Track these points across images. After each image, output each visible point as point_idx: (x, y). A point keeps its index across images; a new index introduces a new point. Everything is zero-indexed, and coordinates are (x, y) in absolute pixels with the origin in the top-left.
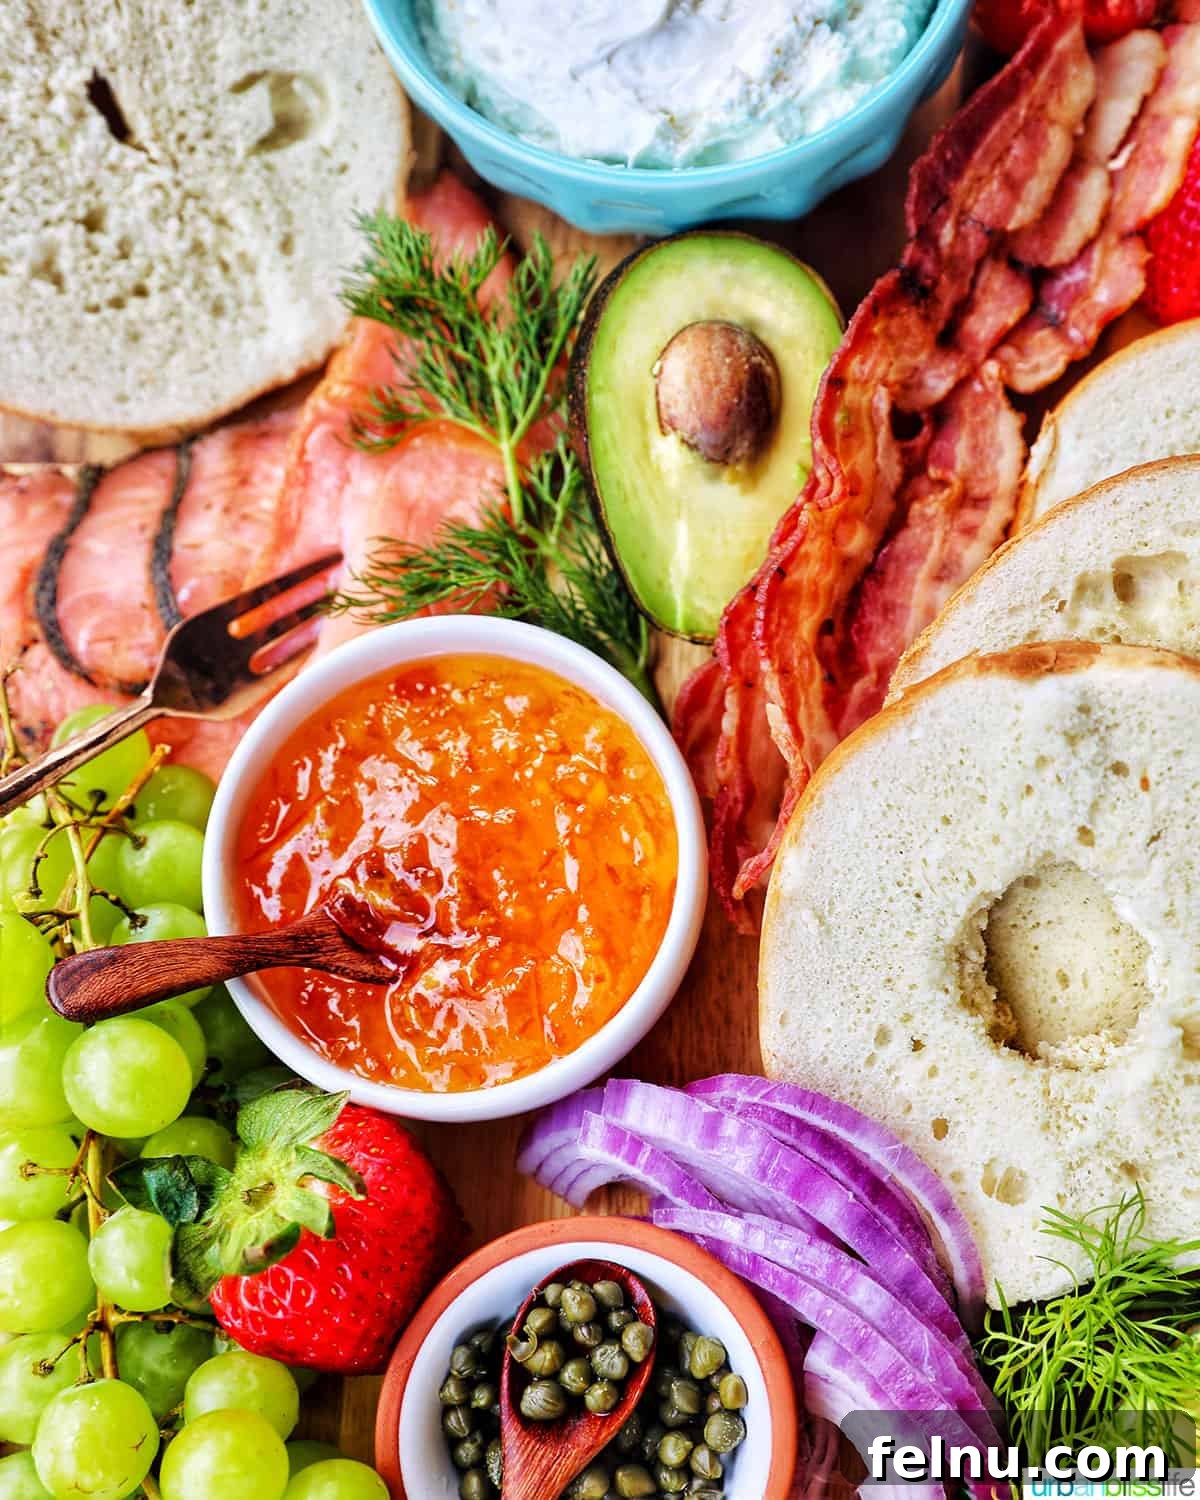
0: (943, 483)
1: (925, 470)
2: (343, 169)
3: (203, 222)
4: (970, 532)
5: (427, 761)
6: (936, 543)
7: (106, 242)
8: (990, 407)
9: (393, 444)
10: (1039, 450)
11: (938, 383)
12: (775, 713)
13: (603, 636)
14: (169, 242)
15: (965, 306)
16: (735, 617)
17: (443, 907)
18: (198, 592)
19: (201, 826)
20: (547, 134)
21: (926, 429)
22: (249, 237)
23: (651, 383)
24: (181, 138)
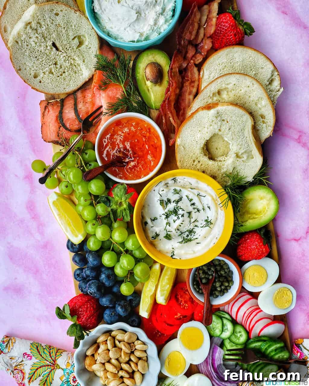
0: (188, 80)
1: (185, 78)
2: (90, 48)
3: (71, 60)
4: (193, 87)
5: (123, 134)
6: (188, 89)
7: (58, 66)
8: (192, 67)
9: (106, 88)
10: (201, 73)
11: (185, 65)
12: (171, 119)
13: (141, 111)
14: (67, 64)
15: (187, 52)
16: (163, 106)
17: (130, 155)
18: (83, 115)
19: (94, 150)
20: (121, 38)
21: (184, 72)
22: (78, 61)
23: (144, 74)
24: (66, 48)
